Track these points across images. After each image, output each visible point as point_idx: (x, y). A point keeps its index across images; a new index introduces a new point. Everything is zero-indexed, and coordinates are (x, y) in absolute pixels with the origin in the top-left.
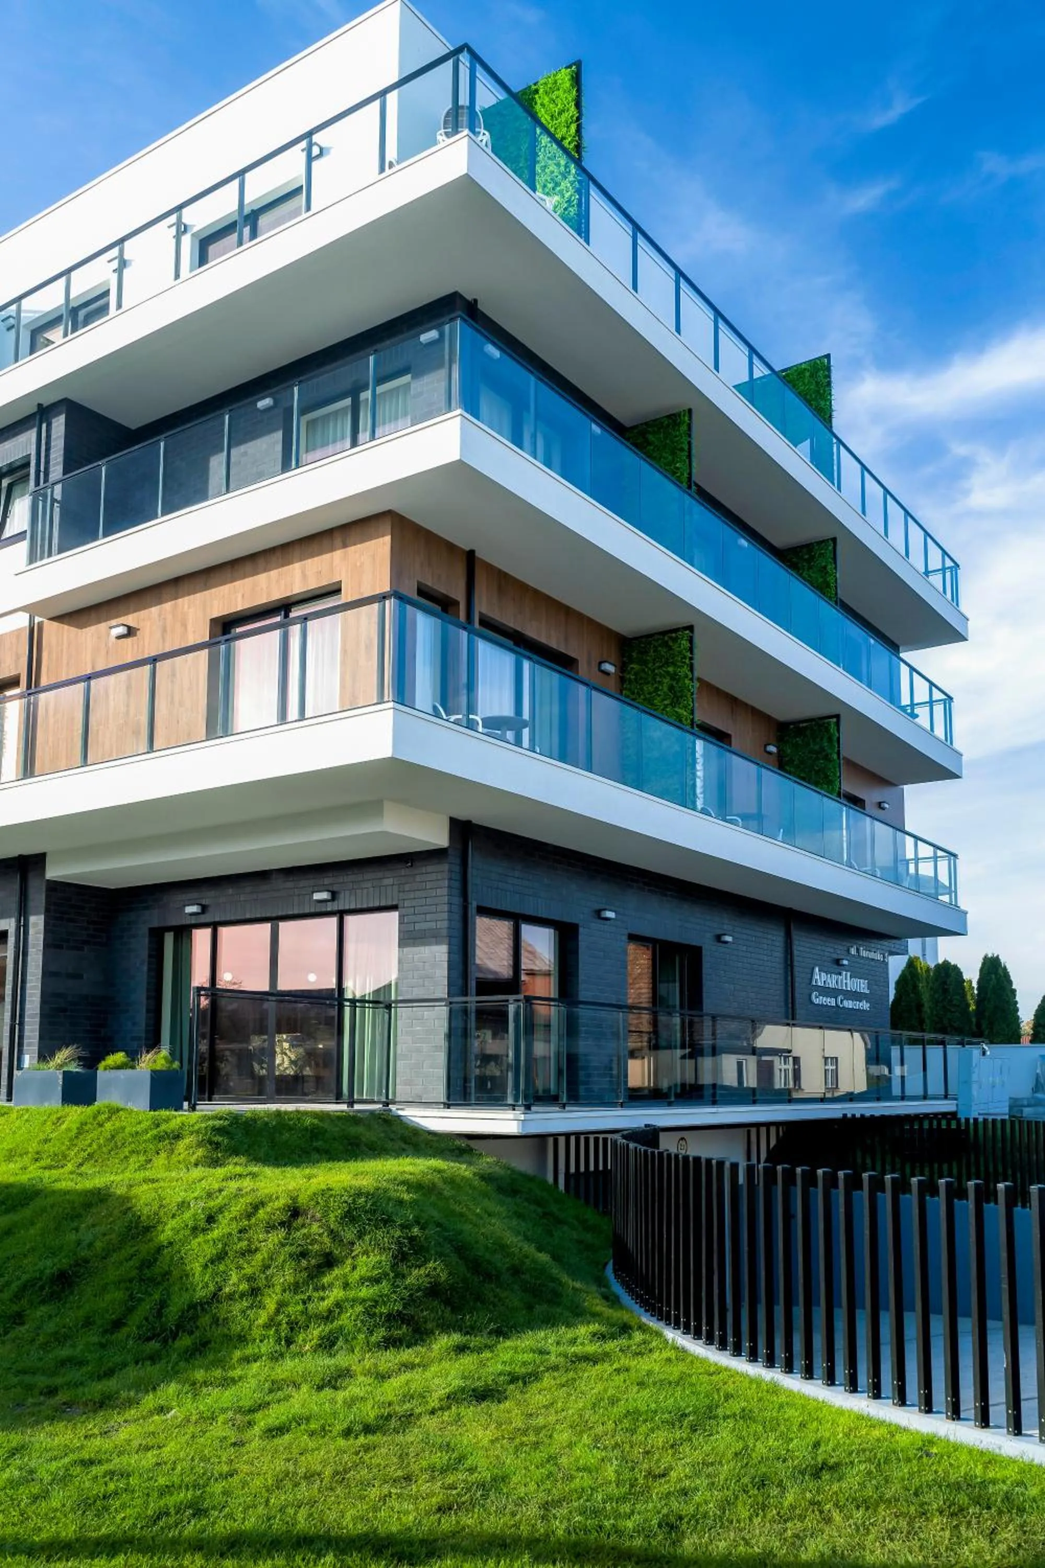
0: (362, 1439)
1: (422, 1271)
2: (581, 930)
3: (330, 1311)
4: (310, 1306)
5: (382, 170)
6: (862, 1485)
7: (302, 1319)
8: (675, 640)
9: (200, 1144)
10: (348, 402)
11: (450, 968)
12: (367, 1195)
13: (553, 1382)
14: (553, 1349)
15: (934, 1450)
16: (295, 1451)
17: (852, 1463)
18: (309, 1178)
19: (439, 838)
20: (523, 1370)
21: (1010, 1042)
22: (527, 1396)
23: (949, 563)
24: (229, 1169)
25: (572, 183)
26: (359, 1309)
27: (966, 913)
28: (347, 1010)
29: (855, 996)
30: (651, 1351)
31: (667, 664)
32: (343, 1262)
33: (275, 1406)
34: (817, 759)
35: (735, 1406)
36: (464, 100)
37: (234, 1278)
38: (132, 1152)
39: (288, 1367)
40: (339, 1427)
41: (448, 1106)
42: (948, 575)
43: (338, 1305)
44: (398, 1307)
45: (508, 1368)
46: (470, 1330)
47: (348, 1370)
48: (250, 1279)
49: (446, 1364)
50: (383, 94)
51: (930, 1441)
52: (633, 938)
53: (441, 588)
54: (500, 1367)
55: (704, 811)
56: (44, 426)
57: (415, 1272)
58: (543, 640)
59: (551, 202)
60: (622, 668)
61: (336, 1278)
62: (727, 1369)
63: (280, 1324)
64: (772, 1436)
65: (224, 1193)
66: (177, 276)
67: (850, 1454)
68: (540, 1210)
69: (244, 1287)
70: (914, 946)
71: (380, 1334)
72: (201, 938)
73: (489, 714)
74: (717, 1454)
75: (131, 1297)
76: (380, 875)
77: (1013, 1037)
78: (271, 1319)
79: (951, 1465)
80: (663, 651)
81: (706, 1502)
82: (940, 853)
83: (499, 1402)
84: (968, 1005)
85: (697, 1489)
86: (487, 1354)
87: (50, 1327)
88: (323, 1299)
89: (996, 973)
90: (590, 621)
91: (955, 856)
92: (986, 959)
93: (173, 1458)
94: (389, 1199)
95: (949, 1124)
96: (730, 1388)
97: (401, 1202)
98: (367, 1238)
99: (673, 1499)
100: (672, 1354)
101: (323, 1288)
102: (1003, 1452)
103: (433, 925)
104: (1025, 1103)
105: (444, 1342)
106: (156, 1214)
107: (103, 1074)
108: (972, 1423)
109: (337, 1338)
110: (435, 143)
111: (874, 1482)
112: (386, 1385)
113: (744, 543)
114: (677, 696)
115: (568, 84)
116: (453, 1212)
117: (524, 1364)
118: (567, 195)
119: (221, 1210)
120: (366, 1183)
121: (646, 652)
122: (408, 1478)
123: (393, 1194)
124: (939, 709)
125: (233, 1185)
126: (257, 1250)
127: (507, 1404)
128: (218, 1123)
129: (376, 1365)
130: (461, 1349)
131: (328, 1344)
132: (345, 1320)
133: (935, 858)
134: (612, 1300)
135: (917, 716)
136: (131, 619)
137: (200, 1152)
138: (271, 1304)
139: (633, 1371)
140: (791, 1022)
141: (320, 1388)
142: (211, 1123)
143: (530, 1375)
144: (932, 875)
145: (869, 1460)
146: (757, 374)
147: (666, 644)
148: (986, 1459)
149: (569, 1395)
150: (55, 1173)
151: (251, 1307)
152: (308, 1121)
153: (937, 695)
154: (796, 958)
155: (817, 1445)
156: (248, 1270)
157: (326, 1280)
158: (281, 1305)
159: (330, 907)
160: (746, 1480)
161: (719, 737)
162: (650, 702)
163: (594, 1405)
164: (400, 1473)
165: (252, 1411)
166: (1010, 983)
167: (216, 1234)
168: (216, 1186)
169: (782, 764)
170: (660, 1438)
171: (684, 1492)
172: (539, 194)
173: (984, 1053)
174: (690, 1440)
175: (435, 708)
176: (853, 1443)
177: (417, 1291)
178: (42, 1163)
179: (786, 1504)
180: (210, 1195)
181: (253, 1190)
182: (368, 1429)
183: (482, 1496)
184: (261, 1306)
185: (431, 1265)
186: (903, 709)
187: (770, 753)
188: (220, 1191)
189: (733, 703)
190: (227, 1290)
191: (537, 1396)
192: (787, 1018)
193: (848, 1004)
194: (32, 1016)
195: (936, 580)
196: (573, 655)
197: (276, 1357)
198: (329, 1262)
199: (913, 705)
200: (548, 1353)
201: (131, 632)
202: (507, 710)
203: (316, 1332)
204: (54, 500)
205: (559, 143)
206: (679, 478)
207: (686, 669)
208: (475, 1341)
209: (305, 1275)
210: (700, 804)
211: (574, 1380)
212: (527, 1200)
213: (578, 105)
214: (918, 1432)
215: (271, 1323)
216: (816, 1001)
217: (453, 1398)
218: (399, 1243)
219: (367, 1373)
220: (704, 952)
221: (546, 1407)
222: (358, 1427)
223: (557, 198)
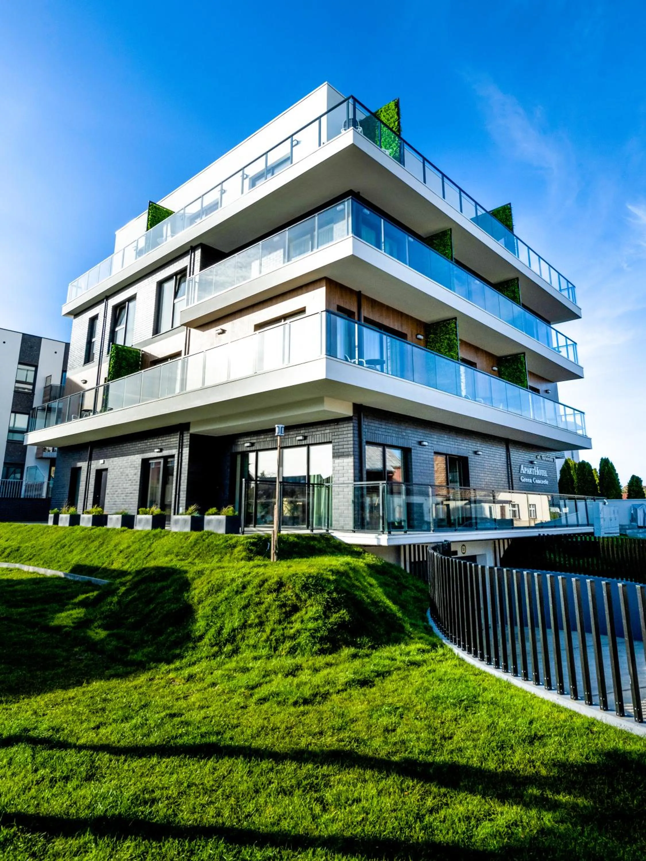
0: (302, 708)
1: (337, 615)
2: (413, 451)
3: (295, 635)
4: (285, 631)
5: (320, 145)
6: (557, 751)
7: (282, 638)
8: (449, 324)
9: (245, 550)
10: (309, 236)
11: (354, 469)
12: (313, 577)
13: (397, 677)
14: (398, 657)
15: (595, 729)
16: (270, 713)
17: (550, 736)
18: (289, 567)
19: (349, 412)
20: (384, 670)
21: (617, 498)
22: (384, 685)
23: (570, 286)
24: (256, 562)
25: (397, 144)
26: (308, 634)
27: (590, 439)
28: (311, 488)
29: (542, 478)
30: (447, 660)
31: (446, 334)
32: (301, 610)
33: (265, 685)
34: (516, 372)
35: (489, 696)
36: (351, 116)
37: (253, 617)
38: (216, 553)
39: (274, 663)
40: (291, 701)
41: (354, 532)
42: (570, 291)
43: (298, 631)
44: (326, 633)
45: (376, 669)
46: (360, 646)
47: (301, 666)
48: (260, 617)
49: (347, 665)
50: (319, 118)
51: (593, 723)
52: (436, 453)
53: (347, 306)
54: (372, 667)
55: (466, 397)
56: (193, 254)
57: (335, 615)
58: (391, 326)
59: (388, 152)
60: (426, 336)
61: (298, 618)
62: (484, 672)
63: (272, 640)
64: (508, 716)
65: (251, 575)
66: (242, 193)
67: (549, 729)
68: (396, 582)
69: (257, 621)
70: (567, 454)
71: (318, 647)
72: (252, 456)
73: (369, 358)
74: (478, 726)
75: (208, 624)
76: (324, 428)
77: (619, 496)
78: (268, 638)
79: (605, 740)
80: (444, 329)
81: (472, 757)
82: (576, 412)
83: (371, 688)
84: (595, 481)
85: (467, 748)
86: (366, 660)
87: (173, 638)
88: (291, 628)
89: (608, 466)
90: (412, 318)
91: (583, 413)
92: (602, 459)
93: (212, 714)
94: (323, 579)
95: (590, 538)
96: (485, 684)
97: (328, 581)
98: (313, 598)
99: (454, 754)
100: (457, 662)
101: (292, 623)
102: (633, 732)
103: (347, 450)
104: (627, 527)
105: (346, 652)
106: (221, 584)
107: (207, 518)
108: (615, 712)
109: (297, 649)
110: (340, 133)
111: (563, 749)
112: (317, 675)
113: (477, 282)
114: (451, 347)
115: (394, 107)
116: (354, 585)
117: (384, 666)
118: (395, 149)
119: (249, 583)
120: (313, 571)
121: (437, 330)
122: (321, 733)
123: (325, 576)
124: (571, 349)
125: (256, 570)
126: (263, 603)
127: (374, 689)
128: (252, 540)
129: (314, 664)
130: (355, 656)
131: (292, 651)
132: (303, 639)
133: (574, 414)
134: (429, 631)
135: (560, 352)
136: (224, 326)
137: (244, 554)
138: (268, 630)
139: (437, 671)
140: (511, 491)
141: (287, 676)
142: (249, 540)
143: (387, 672)
144: (573, 421)
145: (560, 735)
146: (479, 214)
147: (445, 326)
148: (624, 736)
149: (405, 684)
150: (183, 563)
151: (259, 631)
152: (291, 539)
153: (569, 342)
154: (512, 461)
155: (531, 723)
156: (259, 613)
157: (293, 618)
158: (273, 630)
159: (303, 443)
160: (494, 744)
161: (471, 364)
162: (439, 351)
163: (417, 692)
164: (317, 730)
165: (253, 688)
166: (615, 470)
167: (245, 595)
168: (248, 571)
169: (500, 375)
170: (450, 713)
171: (460, 750)
172: (383, 149)
173: (605, 504)
174: (464, 716)
175: (345, 357)
176: (550, 723)
177: (335, 625)
178: (179, 558)
179: (515, 761)
180: (245, 575)
181: (263, 574)
182: (306, 702)
183: (357, 746)
184: (264, 631)
185: (342, 612)
186: (554, 349)
187: (494, 370)
188: (249, 573)
189: (477, 349)
190: (249, 622)
191: (389, 685)
192: (509, 489)
193: (538, 482)
194: (183, 491)
195: (565, 293)
196: (405, 332)
197: (269, 657)
198: (295, 609)
199: (558, 347)
200: (396, 660)
201: (223, 332)
202: (377, 357)
203: (288, 644)
204: (195, 282)
205: (391, 129)
206: (447, 257)
207: (454, 336)
208: (362, 652)
209: (283, 615)
210: (464, 393)
211: (408, 676)
212: (390, 577)
213: (398, 114)
214: (585, 717)
215: (268, 639)
216: (523, 481)
217: (349, 684)
218: (328, 602)
219: (309, 668)
220: (469, 459)
221: (393, 692)
222: (301, 701)
223: (391, 150)
